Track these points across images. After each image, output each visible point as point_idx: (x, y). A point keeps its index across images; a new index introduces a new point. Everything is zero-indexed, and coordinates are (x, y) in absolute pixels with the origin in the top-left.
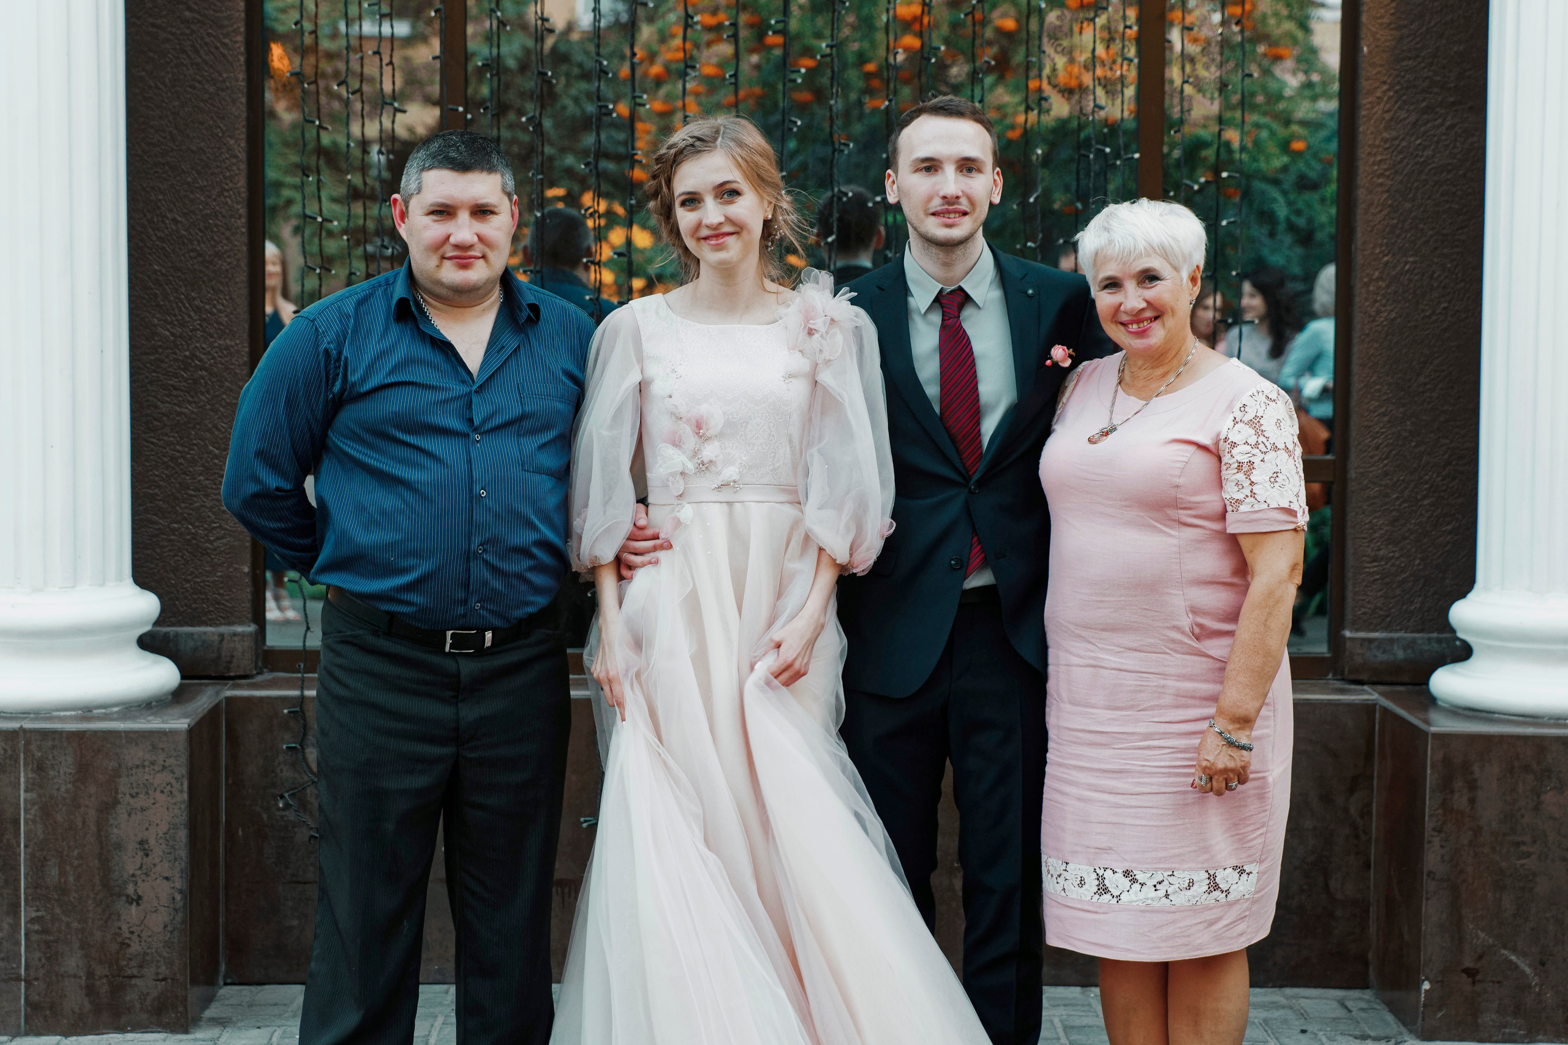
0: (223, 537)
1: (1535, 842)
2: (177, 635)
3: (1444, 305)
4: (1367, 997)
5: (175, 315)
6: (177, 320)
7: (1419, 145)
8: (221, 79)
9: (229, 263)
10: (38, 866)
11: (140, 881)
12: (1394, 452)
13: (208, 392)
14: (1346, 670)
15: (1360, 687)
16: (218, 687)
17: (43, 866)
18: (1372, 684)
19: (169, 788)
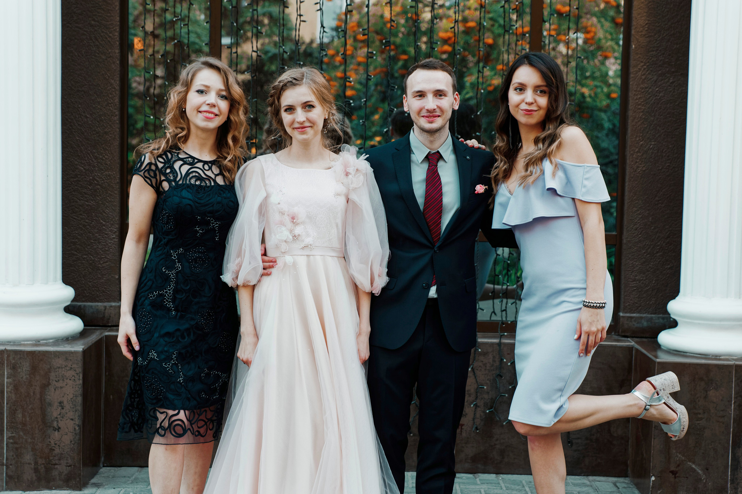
0: (106, 262)
1: (704, 413)
2: (85, 306)
3: (667, 164)
4: (626, 481)
5: (86, 160)
6: (87, 163)
7: (658, 90)
8: (108, 52)
9: (111, 137)
10: (12, 413)
11: (60, 421)
12: (644, 232)
13: (100, 196)
14: (620, 331)
15: (626, 339)
16: (102, 331)
17: (15, 413)
18: (632, 337)
19: (73, 378)
